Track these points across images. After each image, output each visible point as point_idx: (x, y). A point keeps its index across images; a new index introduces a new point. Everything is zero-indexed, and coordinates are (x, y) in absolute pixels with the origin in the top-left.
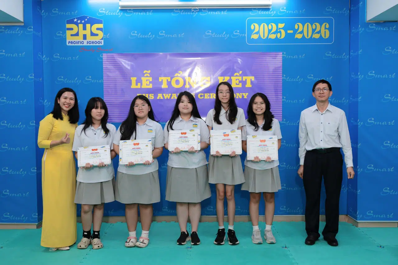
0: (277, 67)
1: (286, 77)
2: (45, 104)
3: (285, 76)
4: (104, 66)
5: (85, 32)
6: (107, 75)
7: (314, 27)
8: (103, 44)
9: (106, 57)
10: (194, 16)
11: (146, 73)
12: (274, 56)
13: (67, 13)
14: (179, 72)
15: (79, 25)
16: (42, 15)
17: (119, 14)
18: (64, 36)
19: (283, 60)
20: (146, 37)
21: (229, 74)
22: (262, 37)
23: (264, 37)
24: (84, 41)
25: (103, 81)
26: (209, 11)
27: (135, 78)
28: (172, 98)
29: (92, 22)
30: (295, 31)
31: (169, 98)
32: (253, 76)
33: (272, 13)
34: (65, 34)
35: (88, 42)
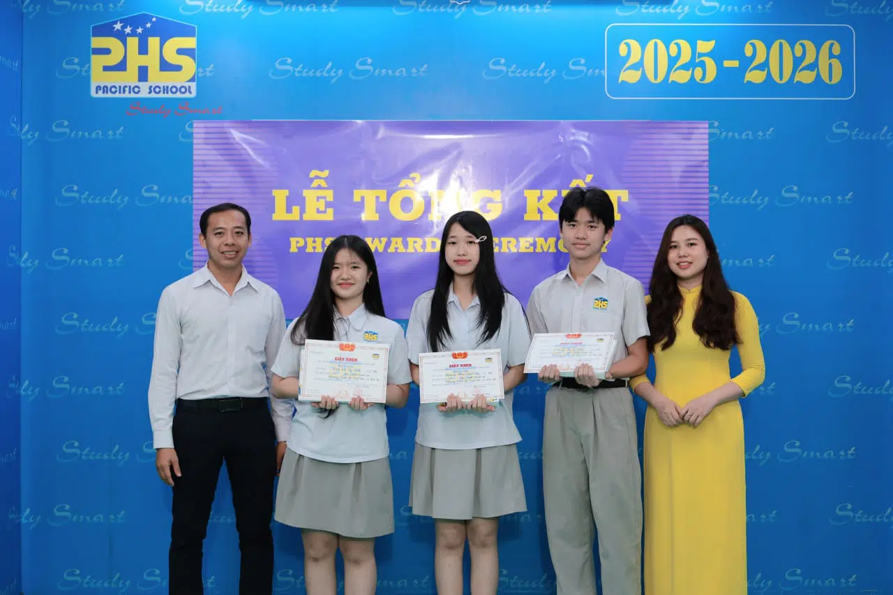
0: (693, 163)
1: (721, 192)
2: (22, 265)
3: (716, 188)
4: (195, 158)
5: (143, 60)
6: (203, 182)
7: (798, 51)
8: (194, 94)
9: (203, 130)
10: (457, 17)
11: (317, 177)
12: (686, 131)
13: (95, 8)
14: (412, 175)
15: (129, 40)
16: (24, 11)
17: (243, 10)
18: (86, 72)
19: (710, 144)
20: (318, 74)
21: (557, 182)
22: (651, 76)
23: (656, 77)
24: (141, 84)
25: (192, 200)
26: (498, 5)
27: (286, 192)
28: (391, 250)
29: (166, 30)
30: (746, 63)
31: (381, 250)
32: (626, 189)
33: (679, 10)
34: (87, 66)
35: (151, 87)
